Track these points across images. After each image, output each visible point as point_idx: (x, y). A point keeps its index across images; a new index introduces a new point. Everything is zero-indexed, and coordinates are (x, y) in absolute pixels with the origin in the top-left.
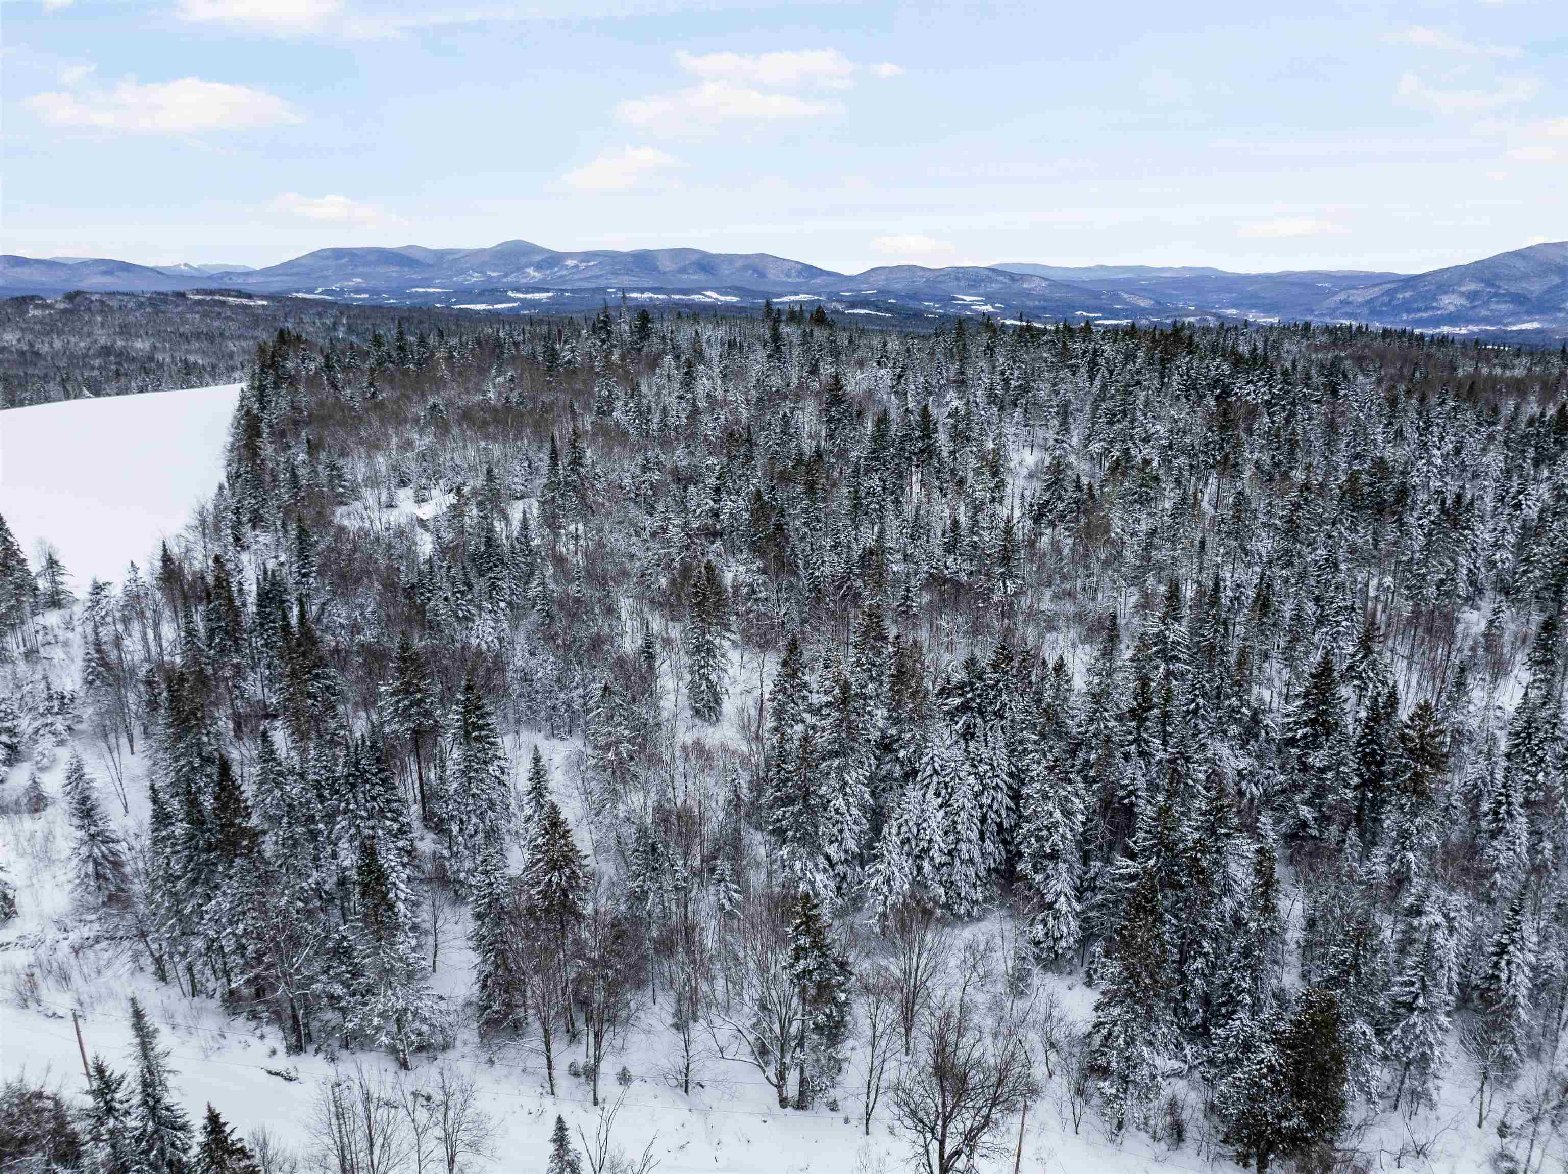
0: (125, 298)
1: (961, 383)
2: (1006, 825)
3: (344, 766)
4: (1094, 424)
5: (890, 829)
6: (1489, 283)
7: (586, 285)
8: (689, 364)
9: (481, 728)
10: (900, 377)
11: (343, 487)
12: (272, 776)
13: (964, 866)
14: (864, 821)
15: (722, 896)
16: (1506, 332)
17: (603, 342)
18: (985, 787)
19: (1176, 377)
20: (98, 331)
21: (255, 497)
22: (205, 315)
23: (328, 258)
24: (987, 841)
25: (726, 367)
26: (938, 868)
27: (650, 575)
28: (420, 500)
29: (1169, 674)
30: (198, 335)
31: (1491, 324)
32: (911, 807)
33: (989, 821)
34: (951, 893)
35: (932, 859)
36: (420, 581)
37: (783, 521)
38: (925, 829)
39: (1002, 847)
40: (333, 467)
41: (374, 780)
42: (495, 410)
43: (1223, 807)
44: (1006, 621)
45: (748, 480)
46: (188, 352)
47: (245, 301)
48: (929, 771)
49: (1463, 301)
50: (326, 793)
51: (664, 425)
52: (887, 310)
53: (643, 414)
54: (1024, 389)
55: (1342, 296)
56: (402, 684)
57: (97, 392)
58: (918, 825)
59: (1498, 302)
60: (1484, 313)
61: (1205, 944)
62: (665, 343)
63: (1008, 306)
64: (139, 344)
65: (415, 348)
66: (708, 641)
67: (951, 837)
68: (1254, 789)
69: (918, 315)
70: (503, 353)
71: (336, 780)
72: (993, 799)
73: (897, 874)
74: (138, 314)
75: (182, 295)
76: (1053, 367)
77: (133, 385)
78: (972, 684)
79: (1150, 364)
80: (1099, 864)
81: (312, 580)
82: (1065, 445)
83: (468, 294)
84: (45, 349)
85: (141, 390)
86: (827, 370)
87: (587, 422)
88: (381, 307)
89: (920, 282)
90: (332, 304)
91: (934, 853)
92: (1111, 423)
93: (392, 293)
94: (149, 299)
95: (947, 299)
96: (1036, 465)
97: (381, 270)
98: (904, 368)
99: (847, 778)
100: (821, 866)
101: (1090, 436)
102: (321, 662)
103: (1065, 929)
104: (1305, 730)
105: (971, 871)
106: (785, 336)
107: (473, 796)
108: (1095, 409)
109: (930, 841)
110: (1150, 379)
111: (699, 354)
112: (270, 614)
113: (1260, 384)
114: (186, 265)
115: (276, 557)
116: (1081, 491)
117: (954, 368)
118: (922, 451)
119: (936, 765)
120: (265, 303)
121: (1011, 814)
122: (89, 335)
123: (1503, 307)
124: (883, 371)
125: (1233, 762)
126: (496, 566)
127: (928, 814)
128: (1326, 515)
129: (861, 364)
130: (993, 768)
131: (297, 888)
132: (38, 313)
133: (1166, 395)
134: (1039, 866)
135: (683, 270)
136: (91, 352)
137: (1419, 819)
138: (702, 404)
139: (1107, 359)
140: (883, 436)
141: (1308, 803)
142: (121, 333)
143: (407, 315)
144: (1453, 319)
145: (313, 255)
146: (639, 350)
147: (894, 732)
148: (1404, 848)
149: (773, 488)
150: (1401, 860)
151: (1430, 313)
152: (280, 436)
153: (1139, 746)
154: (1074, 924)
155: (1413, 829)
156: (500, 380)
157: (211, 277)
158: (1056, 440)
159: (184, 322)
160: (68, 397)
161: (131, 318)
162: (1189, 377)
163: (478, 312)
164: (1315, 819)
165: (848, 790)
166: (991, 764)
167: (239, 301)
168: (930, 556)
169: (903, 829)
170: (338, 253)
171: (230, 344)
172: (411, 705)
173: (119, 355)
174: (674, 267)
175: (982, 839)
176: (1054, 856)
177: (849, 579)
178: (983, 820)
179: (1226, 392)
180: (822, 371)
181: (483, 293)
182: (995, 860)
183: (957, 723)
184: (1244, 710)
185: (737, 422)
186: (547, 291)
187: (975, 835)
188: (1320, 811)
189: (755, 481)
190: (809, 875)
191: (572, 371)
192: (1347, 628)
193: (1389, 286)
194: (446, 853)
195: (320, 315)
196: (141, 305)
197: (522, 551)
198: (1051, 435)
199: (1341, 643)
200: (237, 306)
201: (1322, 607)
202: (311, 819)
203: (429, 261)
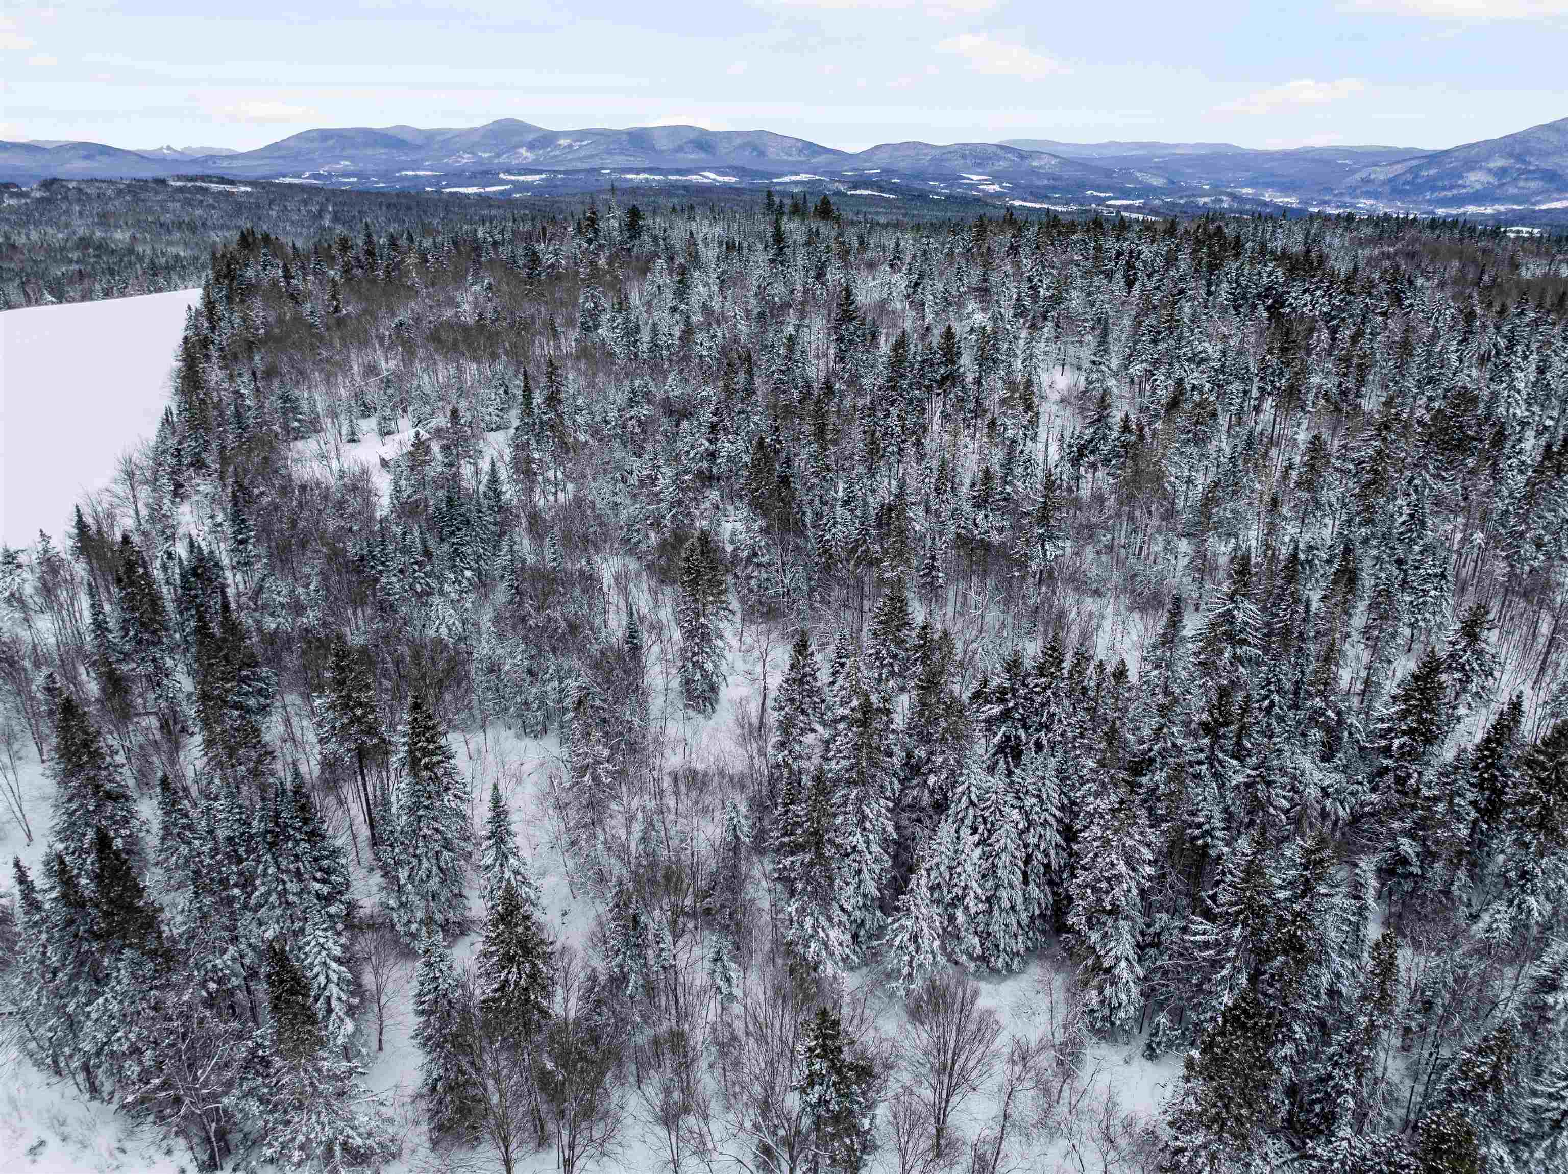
0: (104, 185)
1: (983, 292)
2: (1054, 866)
3: (260, 821)
4: (1135, 344)
5: (920, 882)
6: (1520, 158)
7: (580, 166)
8: (683, 270)
9: (433, 753)
10: (917, 285)
11: (299, 421)
12: (176, 831)
13: (1004, 914)
14: (886, 857)
15: (718, 976)
16: (1534, 212)
17: (590, 242)
18: (1031, 823)
19: (1225, 285)
20: (76, 222)
21: (196, 439)
22: (188, 202)
23: (313, 140)
24: (1032, 885)
25: (724, 272)
26: (972, 918)
27: (638, 531)
28: (385, 433)
29: (1236, 659)
30: (179, 225)
31: (1519, 204)
32: (943, 849)
33: (1035, 862)
34: (988, 944)
35: (967, 908)
36: (370, 552)
37: (789, 472)
38: (959, 875)
39: (1048, 890)
40: (286, 399)
41: (298, 836)
42: (465, 328)
43: (1322, 860)
44: (1044, 589)
45: (748, 418)
46: (169, 243)
47: (228, 188)
48: (964, 803)
49: (1491, 179)
50: (242, 851)
51: (655, 345)
52: (891, 191)
53: (632, 331)
54: (1057, 300)
55: (1363, 174)
56: (339, 697)
57: (61, 298)
58: (951, 868)
59: (1526, 179)
60: (1512, 191)
61: (1297, 1028)
62: (657, 245)
63: (1016, 186)
64: (119, 235)
65: (386, 251)
66: (703, 625)
67: (990, 883)
68: (1340, 809)
69: (922, 197)
70: (480, 256)
71: (251, 837)
72: (1041, 836)
73: (926, 930)
74: (117, 203)
75: (162, 182)
76: (1087, 274)
77: (98, 287)
78: (1014, 691)
79: (1196, 271)
80: (1165, 916)
81: (250, 547)
82: (1103, 368)
83: (459, 177)
84: (21, 240)
85: (107, 294)
86: (834, 275)
87: (569, 342)
88: (368, 193)
89: (925, 161)
90: (318, 190)
91: (970, 901)
92: (1155, 342)
93: (383, 176)
94: (128, 186)
95: (952, 179)
96: (1069, 390)
97: (369, 152)
98: (921, 276)
99: (867, 811)
100: (836, 920)
101: (1130, 356)
102: (251, 662)
103: (1124, 997)
104: (1402, 740)
105: (1013, 919)
106: (787, 234)
107: (424, 836)
108: (1137, 323)
109: (965, 888)
110: (1196, 288)
111: (695, 258)
112: (196, 596)
113: (1319, 293)
114: (169, 148)
115: (212, 517)
116: (1130, 432)
117: (976, 273)
118: (944, 379)
119: (974, 797)
120: (249, 189)
121: (1061, 852)
122: (67, 225)
123: (1533, 185)
124: (896, 277)
125: (1317, 776)
126: (459, 530)
127: (963, 857)
128: (1409, 460)
129: (871, 266)
130: (1041, 801)
131: (209, 966)
132: (13, 202)
133: (1214, 307)
134: (1094, 920)
135: (680, 149)
136: (69, 244)
137: (1545, 860)
138: (697, 318)
139: (1145, 263)
140: (901, 362)
141: (1410, 834)
142: (100, 224)
143: (395, 200)
144: (1477, 198)
145: (298, 137)
146: (629, 250)
147: (923, 754)
148: (1523, 891)
149: (777, 429)
150: (1519, 906)
151: (1455, 192)
152: (229, 359)
153: (1212, 766)
154: (1135, 991)
155: (1538, 870)
156: (477, 288)
157: (194, 161)
158: (1094, 363)
159: (165, 210)
160: (29, 303)
161: (110, 207)
162: (1239, 285)
163: (467, 196)
164: (1418, 854)
165: (867, 825)
166: (1038, 796)
167: (222, 187)
168: (956, 513)
169: (934, 874)
170: (325, 135)
171: (212, 233)
172: (351, 722)
173: (99, 247)
174: (671, 146)
175: (1026, 882)
176: (1115, 912)
177: (865, 541)
178: (1028, 860)
179: (1280, 302)
180: (829, 276)
181: (474, 175)
182: (1039, 904)
183: (995, 734)
184: (1330, 713)
185: (736, 340)
186: (540, 172)
187: (1018, 877)
188: (1424, 845)
189: (756, 418)
190: (822, 934)
191: (555, 277)
192: (1436, 598)
193: (1414, 163)
194: (392, 903)
195: (305, 202)
196: (120, 192)
197: (491, 508)
198: (1086, 355)
199: (1428, 615)
200: (220, 193)
201: (1405, 571)
202: (224, 883)
203: (418, 142)
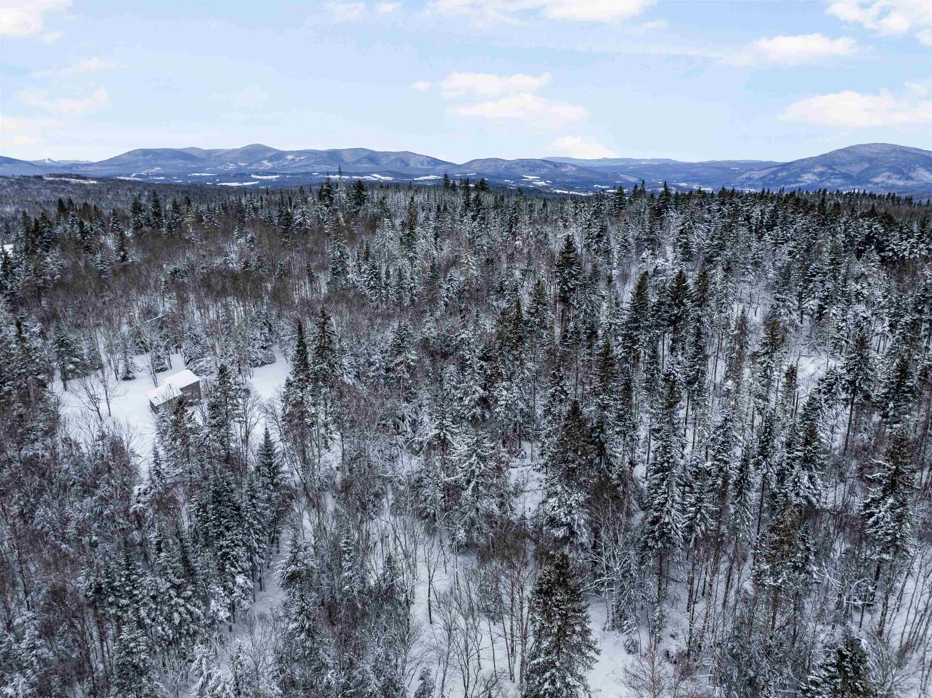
0: (1, 179)
6: (829, 167)
7: (300, 171)
17: (327, 206)
22: (55, 190)
23: (138, 155)
47: (82, 181)
49: (815, 177)
55: (746, 175)
59: (835, 178)
63: (554, 182)
69: (502, 187)
74: (8, 190)
75: (40, 177)
83: (227, 177)
88: (170, 185)
89: (501, 169)
90: (139, 183)
93: (179, 176)
94: (17, 180)
95: (518, 178)
97: (173, 162)
114: (49, 159)
120: (95, 182)
135: (359, 161)
143: (187, 189)
145: (129, 153)
156: (242, 241)
157: (65, 167)
161: (4, 192)
163: (232, 187)
167: (78, 181)
170: (146, 152)
174: (354, 159)
181: (235, 176)
186: (275, 174)
191: (303, 232)
193: (774, 169)
195: (131, 190)
196: (11, 184)
200: (77, 184)
203: (203, 156)
